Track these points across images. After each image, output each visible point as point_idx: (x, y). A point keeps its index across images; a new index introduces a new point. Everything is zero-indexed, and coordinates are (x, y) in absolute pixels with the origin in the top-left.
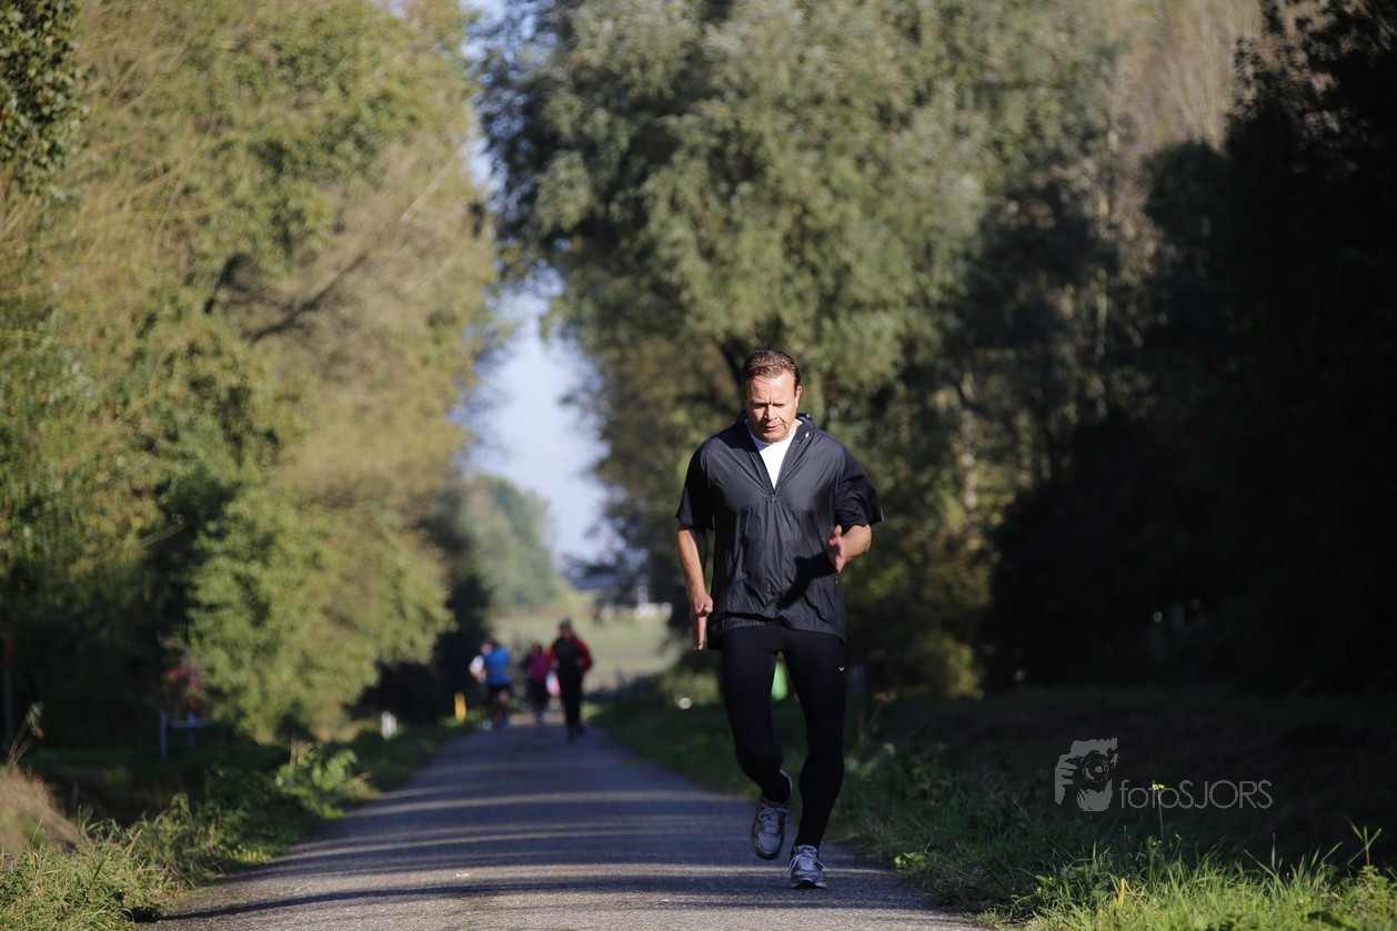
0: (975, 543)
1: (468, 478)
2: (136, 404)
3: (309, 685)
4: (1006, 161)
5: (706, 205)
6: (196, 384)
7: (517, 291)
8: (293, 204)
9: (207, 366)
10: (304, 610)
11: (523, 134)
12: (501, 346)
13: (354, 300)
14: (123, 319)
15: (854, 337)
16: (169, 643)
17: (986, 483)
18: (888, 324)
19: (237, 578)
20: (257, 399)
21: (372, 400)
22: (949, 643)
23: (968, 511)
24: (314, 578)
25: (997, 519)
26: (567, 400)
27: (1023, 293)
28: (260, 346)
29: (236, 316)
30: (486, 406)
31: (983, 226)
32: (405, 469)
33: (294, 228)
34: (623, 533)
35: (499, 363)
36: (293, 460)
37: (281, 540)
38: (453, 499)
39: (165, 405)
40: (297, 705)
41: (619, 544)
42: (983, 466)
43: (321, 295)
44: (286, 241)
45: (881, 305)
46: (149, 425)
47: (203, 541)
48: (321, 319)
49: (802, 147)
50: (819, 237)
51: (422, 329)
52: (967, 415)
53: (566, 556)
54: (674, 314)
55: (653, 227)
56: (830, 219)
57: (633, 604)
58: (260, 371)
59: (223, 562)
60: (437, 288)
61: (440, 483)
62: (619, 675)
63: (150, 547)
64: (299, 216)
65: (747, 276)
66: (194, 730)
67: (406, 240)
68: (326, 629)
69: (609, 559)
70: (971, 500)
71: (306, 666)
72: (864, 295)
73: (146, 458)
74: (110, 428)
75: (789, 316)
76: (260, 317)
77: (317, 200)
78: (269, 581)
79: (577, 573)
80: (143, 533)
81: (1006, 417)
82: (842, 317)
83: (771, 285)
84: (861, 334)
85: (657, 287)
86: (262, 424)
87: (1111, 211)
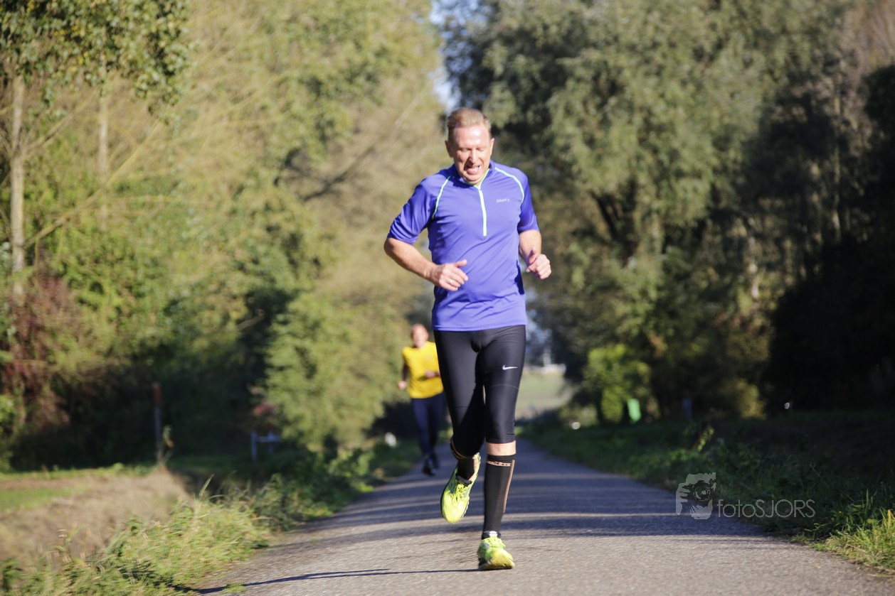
0: (758, 322)
2: (233, 242)
3: (341, 417)
4: (776, 80)
5: (587, 111)
6: (269, 229)
8: (328, 117)
9: (276, 219)
10: (338, 368)
11: (470, 69)
13: (366, 175)
14: (224, 189)
15: (681, 194)
16: (256, 390)
17: (767, 283)
18: (703, 187)
19: (297, 349)
20: (308, 238)
22: (741, 385)
23: (754, 300)
24: (345, 349)
25: (773, 306)
27: (790, 161)
28: (309, 205)
29: (293, 187)
31: (761, 122)
33: (328, 131)
34: (536, 320)
36: (329, 276)
37: (324, 325)
39: (251, 242)
40: (334, 429)
41: (533, 325)
42: (763, 271)
43: (346, 173)
44: (323, 138)
45: (698, 175)
46: (242, 255)
47: (276, 327)
48: (345, 187)
49: (647, 74)
50: (660, 129)
52: (752, 241)
54: (568, 180)
55: (554, 128)
56: (664, 119)
57: (541, 364)
58: (310, 222)
59: (288, 340)
60: (418, 167)
62: (534, 410)
63: (244, 331)
64: (331, 123)
65: (612, 155)
66: (272, 443)
67: (399, 137)
68: (352, 381)
70: (756, 293)
71: (339, 404)
72: (685, 167)
73: (239, 276)
74: (217, 257)
75: (641, 179)
76: (309, 186)
77: (343, 114)
78: (316, 350)
80: (239, 322)
81: (778, 242)
82: (673, 180)
83: (629, 161)
84: (685, 191)
85: (556, 164)
86: (310, 254)
87: (842, 111)
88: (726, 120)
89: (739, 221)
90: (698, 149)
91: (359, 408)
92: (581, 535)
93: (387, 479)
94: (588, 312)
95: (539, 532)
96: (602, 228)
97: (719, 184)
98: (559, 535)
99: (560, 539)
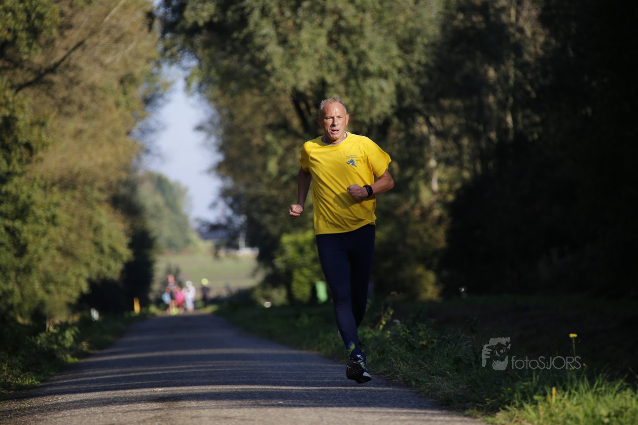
0: (437, 212)
1: (140, 173)
3: (48, 292)
5: (282, 14)
7: (171, 64)
8: (39, 10)
12: (161, 96)
13: (76, 68)
15: (368, 93)
17: (444, 177)
18: (389, 87)
19: (7, 229)
20: (20, 124)
21: (86, 126)
22: (420, 270)
23: (434, 193)
24: (52, 231)
25: (451, 198)
26: (199, 128)
27: (469, 65)
28: (20, 94)
29: (7, 76)
30: (152, 131)
31: (444, 28)
32: (104, 166)
33: (38, 24)
34: (231, 206)
35: (160, 106)
36: (41, 160)
37: (34, 208)
38: (132, 185)
40: (42, 304)
41: (229, 212)
42: (442, 166)
43: (57, 65)
44: (34, 31)
45: (383, 75)
48: (56, 78)
50: (350, 32)
51: (116, 85)
52: (433, 138)
53: (197, 220)
54: (264, 76)
55: (251, 26)
56: (355, 22)
57: (237, 247)
58: (22, 107)
60: (125, 62)
61: (124, 176)
62: (228, 288)
65: (304, 55)
67: (108, 32)
68: (59, 259)
69: (223, 221)
70: (435, 186)
71: (47, 281)
72: (372, 68)
75: (329, 79)
76: (21, 76)
78: (26, 231)
79: (205, 229)
81: (457, 139)
82: (360, 80)
83: (320, 60)
84: (372, 89)
85: (253, 61)
86: (23, 139)
87: (517, 19)
88: (410, 25)
89: (421, 120)
90: (385, 49)
91: (66, 284)
92: (273, 405)
93: (92, 352)
94: (281, 199)
95: (234, 403)
96: (296, 122)
97: (403, 83)
98: (253, 406)
99: (253, 410)
